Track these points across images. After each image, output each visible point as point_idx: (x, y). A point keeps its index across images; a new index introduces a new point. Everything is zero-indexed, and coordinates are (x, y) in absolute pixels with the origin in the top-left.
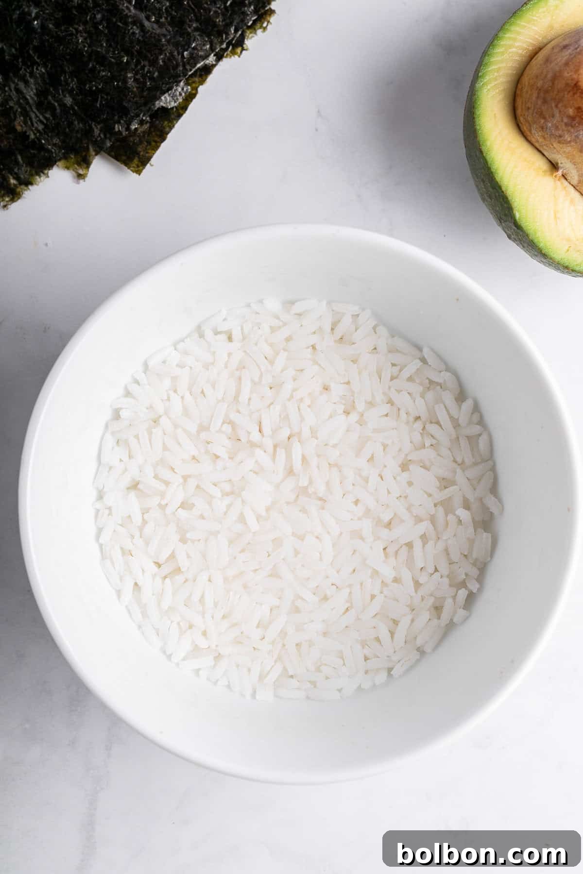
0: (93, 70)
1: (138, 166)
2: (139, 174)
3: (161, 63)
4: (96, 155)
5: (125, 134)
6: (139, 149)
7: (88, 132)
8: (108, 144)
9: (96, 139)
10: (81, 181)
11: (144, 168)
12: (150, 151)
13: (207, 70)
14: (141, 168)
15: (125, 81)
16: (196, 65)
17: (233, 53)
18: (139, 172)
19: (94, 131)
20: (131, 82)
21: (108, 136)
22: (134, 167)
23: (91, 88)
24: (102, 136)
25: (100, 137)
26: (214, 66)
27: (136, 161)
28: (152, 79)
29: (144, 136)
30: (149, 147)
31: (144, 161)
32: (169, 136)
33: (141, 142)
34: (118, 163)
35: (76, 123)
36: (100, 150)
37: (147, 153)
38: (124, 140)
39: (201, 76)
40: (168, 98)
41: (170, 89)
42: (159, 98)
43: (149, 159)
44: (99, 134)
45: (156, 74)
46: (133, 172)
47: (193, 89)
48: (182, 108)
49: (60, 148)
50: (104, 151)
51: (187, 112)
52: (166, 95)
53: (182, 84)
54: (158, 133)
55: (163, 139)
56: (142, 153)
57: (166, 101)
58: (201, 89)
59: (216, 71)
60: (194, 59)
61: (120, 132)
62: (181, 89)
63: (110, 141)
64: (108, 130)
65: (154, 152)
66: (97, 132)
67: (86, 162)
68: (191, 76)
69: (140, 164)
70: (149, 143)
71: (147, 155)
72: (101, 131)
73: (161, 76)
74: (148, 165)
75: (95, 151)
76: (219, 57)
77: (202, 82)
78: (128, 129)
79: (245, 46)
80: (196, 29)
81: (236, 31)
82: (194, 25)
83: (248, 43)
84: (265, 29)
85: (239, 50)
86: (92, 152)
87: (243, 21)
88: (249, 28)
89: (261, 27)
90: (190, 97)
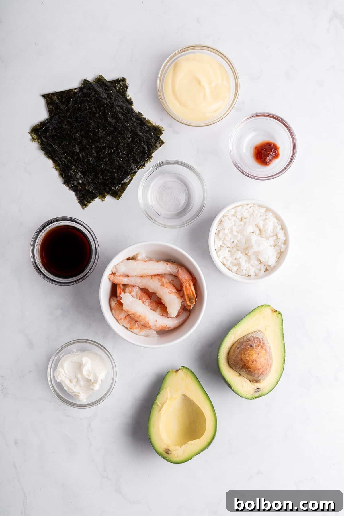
0: (106, 173)
1: (118, 198)
3: (124, 171)
6: (118, 193)
7: (105, 189)
8: (110, 192)
9: (107, 191)
10: (103, 202)
13: (135, 172)
15: (114, 176)
16: (133, 171)
17: (142, 168)
18: (118, 199)
20: (116, 176)
23: (106, 178)
26: (137, 171)
27: (117, 196)
28: (121, 175)
31: (120, 196)
32: (126, 190)
33: (119, 191)
34: (113, 197)
35: (102, 187)
36: (108, 193)
37: (120, 194)
38: (115, 191)
39: (134, 174)
40: (126, 180)
41: (126, 178)
42: (123, 180)
43: (121, 196)
45: (122, 174)
47: (132, 177)
48: (129, 182)
49: (98, 193)
51: (131, 183)
52: (125, 179)
53: (129, 176)
54: (123, 189)
55: (125, 191)
57: (126, 181)
58: (134, 177)
59: (138, 172)
60: (132, 170)
61: (113, 189)
62: (129, 177)
64: (110, 189)
65: (122, 194)
66: (107, 189)
67: (104, 197)
68: (132, 174)
70: (121, 192)
73: (124, 175)
74: (121, 198)
75: (107, 194)
76: (139, 169)
77: (134, 176)
78: (115, 188)
79: (145, 166)
80: (132, 162)
81: (143, 162)
82: (132, 161)
83: (146, 165)
84: (150, 161)
85: (143, 167)
86: (106, 194)
87: (145, 160)
88: (146, 161)
89: (149, 161)
90: (131, 179)
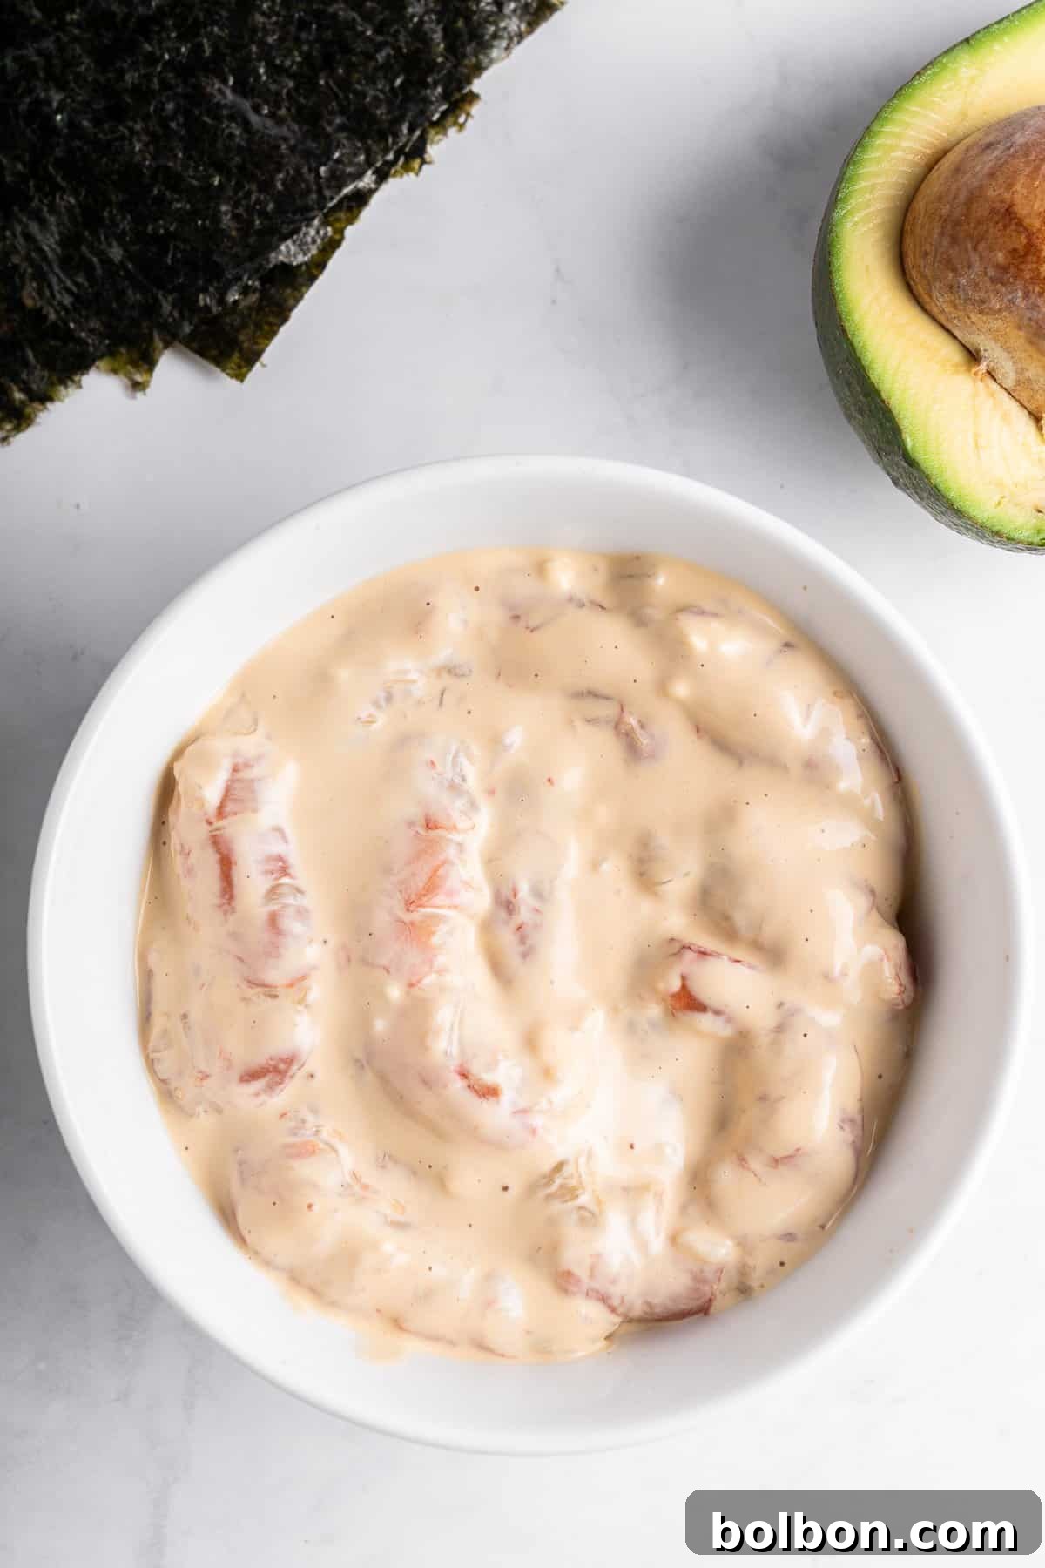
0: (160, 200)
1: (240, 367)
2: (242, 381)
3: (279, 186)
4: (166, 347)
5: (217, 310)
6: (242, 337)
7: (151, 309)
8: (187, 328)
9: (166, 321)
10: (139, 395)
11: (250, 370)
12: (260, 341)
13: (360, 199)
14: (244, 370)
15: (216, 219)
16: (340, 189)
17: (407, 168)
18: (240, 377)
19: (161, 306)
20: (226, 221)
21: (187, 314)
22: (232, 369)
23: (155, 231)
24: (176, 314)
25: (173, 317)
26: (372, 192)
27: (236, 357)
28: (263, 214)
29: (250, 315)
30: (258, 333)
31: (250, 358)
32: (295, 314)
33: (244, 326)
34: (204, 362)
35: (130, 292)
36: (172, 338)
37: (256, 343)
38: (216, 320)
39: (350, 209)
40: (293, 249)
41: (296, 231)
42: (276, 248)
43: (258, 354)
44: (171, 312)
45: (271, 206)
46: (232, 377)
47: (335, 232)
48: (317, 266)
49: (102, 336)
50: (180, 342)
51: (326, 272)
52: (289, 242)
53: (316, 222)
54: (275, 309)
55: (285, 319)
56: (246, 345)
57: (289, 252)
58: (350, 231)
59: (375, 200)
60: (338, 180)
61: (207, 308)
62: (314, 232)
63: (191, 323)
64: (187, 304)
65: (266, 342)
66: (166, 307)
67: (147, 361)
68: (334, 209)
69: (243, 363)
70: (258, 326)
71: (256, 347)
72: (174, 306)
73: (280, 209)
74: (258, 365)
75: (163, 341)
76: (382, 177)
77: (351, 221)
78: (221, 301)
79: (426, 156)
80: (342, 128)
81: (411, 130)
82: (338, 121)
83: (432, 151)
84: (462, 126)
85: (416, 163)
86: (159, 344)
87: (423, 113)
88: (434, 124)
89: (455, 123)
90: (331, 246)
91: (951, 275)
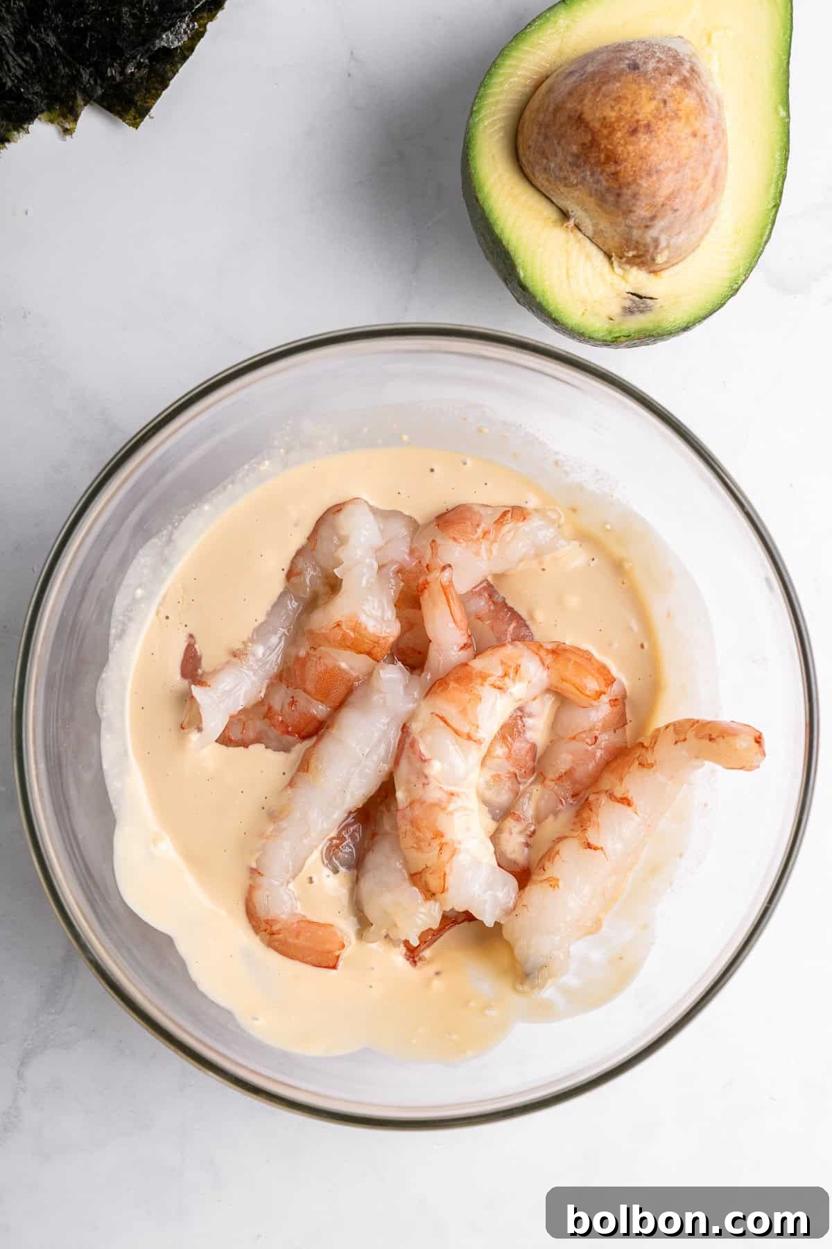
1: (135, 118)
2: (137, 128)
4: (85, 105)
5: (120, 79)
6: (136, 98)
7: (75, 79)
8: (100, 92)
9: (85, 86)
10: (68, 137)
11: (142, 121)
12: (149, 101)
13: (217, 4)
14: (138, 120)
18: (136, 126)
19: (82, 76)
21: (99, 81)
22: (130, 119)
23: (78, 25)
24: (92, 82)
25: (90, 84)
27: (132, 112)
28: (151, 13)
29: (142, 83)
30: (148, 95)
31: (143, 112)
32: (172, 82)
33: (139, 88)
34: (112, 115)
35: (61, 67)
36: (89, 99)
37: (147, 102)
38: (119, 85)
39: (209, 11)
40: (171, 37)
41: (173, 25)
42: (159, 37)
43: (148, 110)
44: (89, 80)
46: (130, 126)
47: (200, 26)
48: (188, 50)
49: (43, 99)
50: (95, 101)
52: (169, 34)
53: (187, 19)
54: (159, 79)
55: (165, 86)
56: (139, 103)
58: (210, 26)
61: (113, 78)
62: (187, 25)
63: (102, 87)
64: (99, 75)
65: (153, 102)
66: (86, 77)
67: (73, 115)
68: (199, 10)
69: (137, 116)
70: (148, 91)
71: (146, 105)
72: (90, 76)
73: (162, 11)
74: (147, 117)
75: (84, 100)
77: (211, 18)
78: (123, 73)
86: (80, 101)
91: (545, 161)
